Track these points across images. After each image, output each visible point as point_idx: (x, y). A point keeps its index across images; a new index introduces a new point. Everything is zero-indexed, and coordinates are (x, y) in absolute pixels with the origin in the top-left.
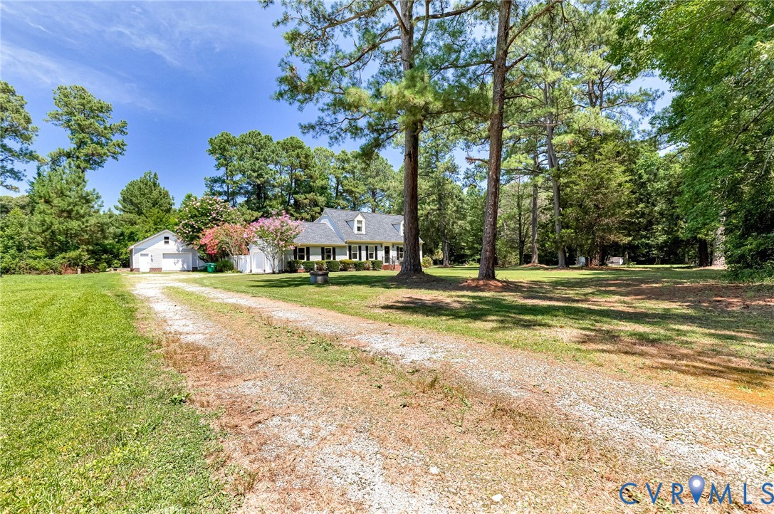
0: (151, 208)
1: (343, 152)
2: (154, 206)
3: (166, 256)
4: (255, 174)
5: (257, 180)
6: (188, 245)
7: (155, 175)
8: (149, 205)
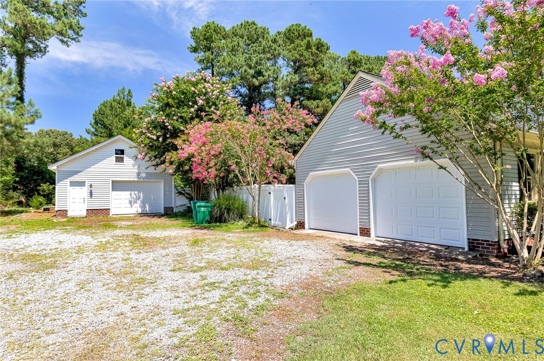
0: (122, 129)
1: (354, 53)
2: (126, 127)
3: (117, 186)
4: (252, 72)
5: (254, 80)
6: (157, 165)
7: (129, 92)
8: (120, 125)
